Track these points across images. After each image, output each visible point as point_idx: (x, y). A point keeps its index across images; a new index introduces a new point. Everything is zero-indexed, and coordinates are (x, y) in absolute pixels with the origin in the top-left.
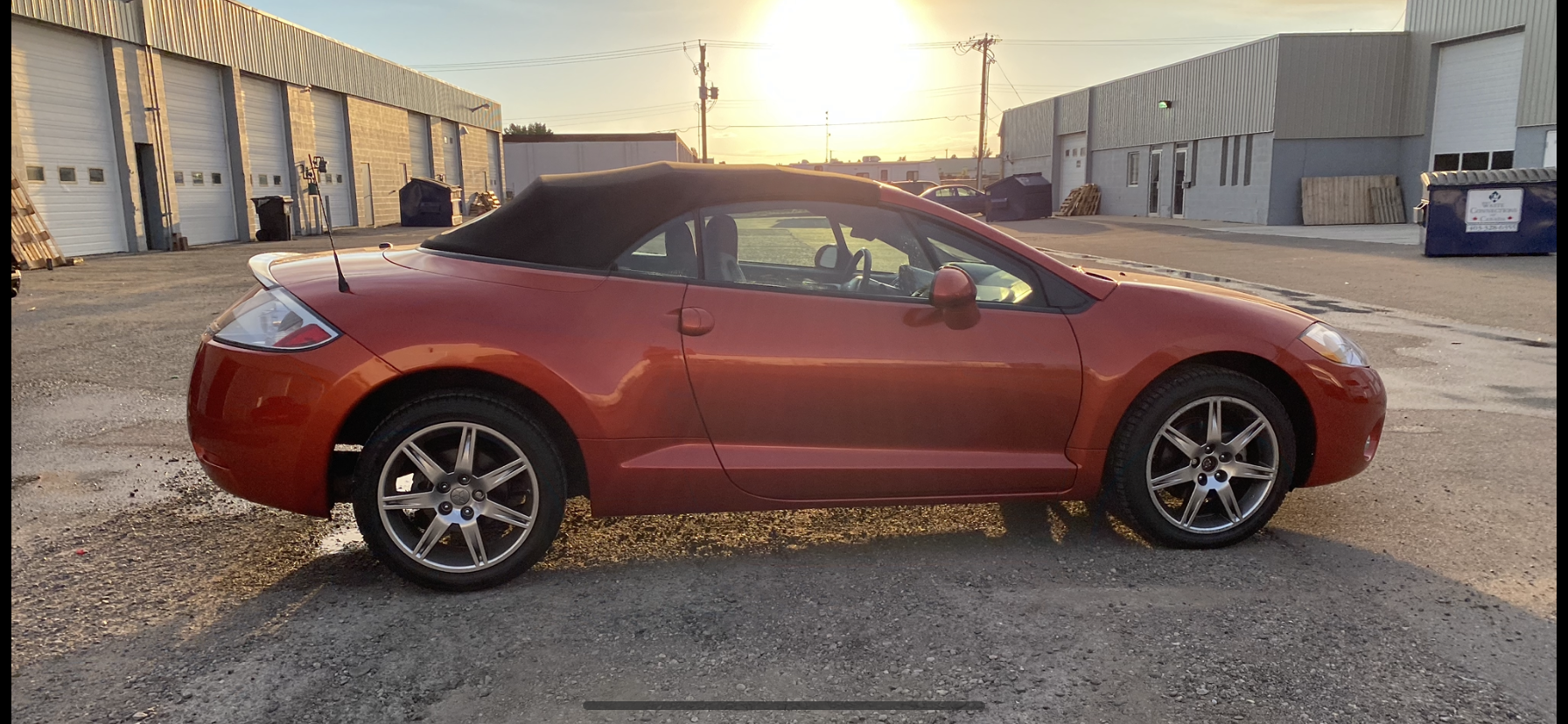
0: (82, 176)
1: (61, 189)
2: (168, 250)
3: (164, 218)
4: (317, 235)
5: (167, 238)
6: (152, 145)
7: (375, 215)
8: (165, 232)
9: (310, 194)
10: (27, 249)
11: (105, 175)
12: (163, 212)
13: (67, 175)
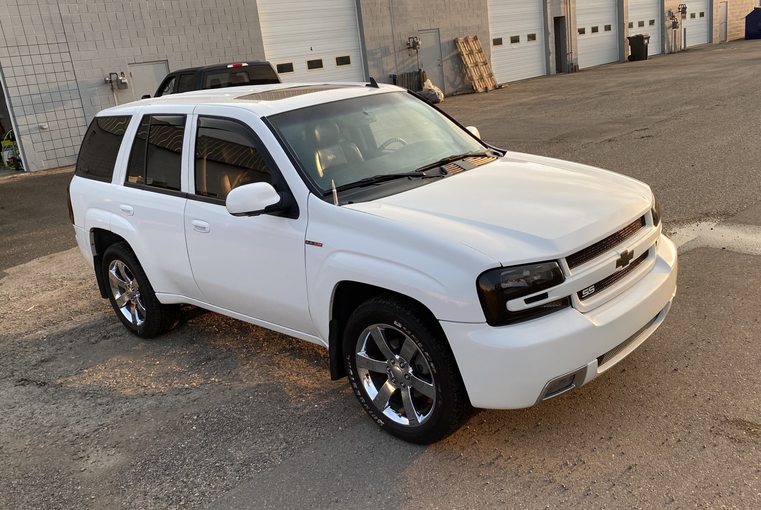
0: (523, 39)
1: (511, 48)
2: (569, 72)
3: (568, 56)
4: (675, 53)
5: (569, 66)
6: (565, 17)
7: (728, 34)
8: (568, 63)
9: (673, 28)
10: (480, 83)
11: (537, 36)
12: (568, 52)
13: (515, 40)
